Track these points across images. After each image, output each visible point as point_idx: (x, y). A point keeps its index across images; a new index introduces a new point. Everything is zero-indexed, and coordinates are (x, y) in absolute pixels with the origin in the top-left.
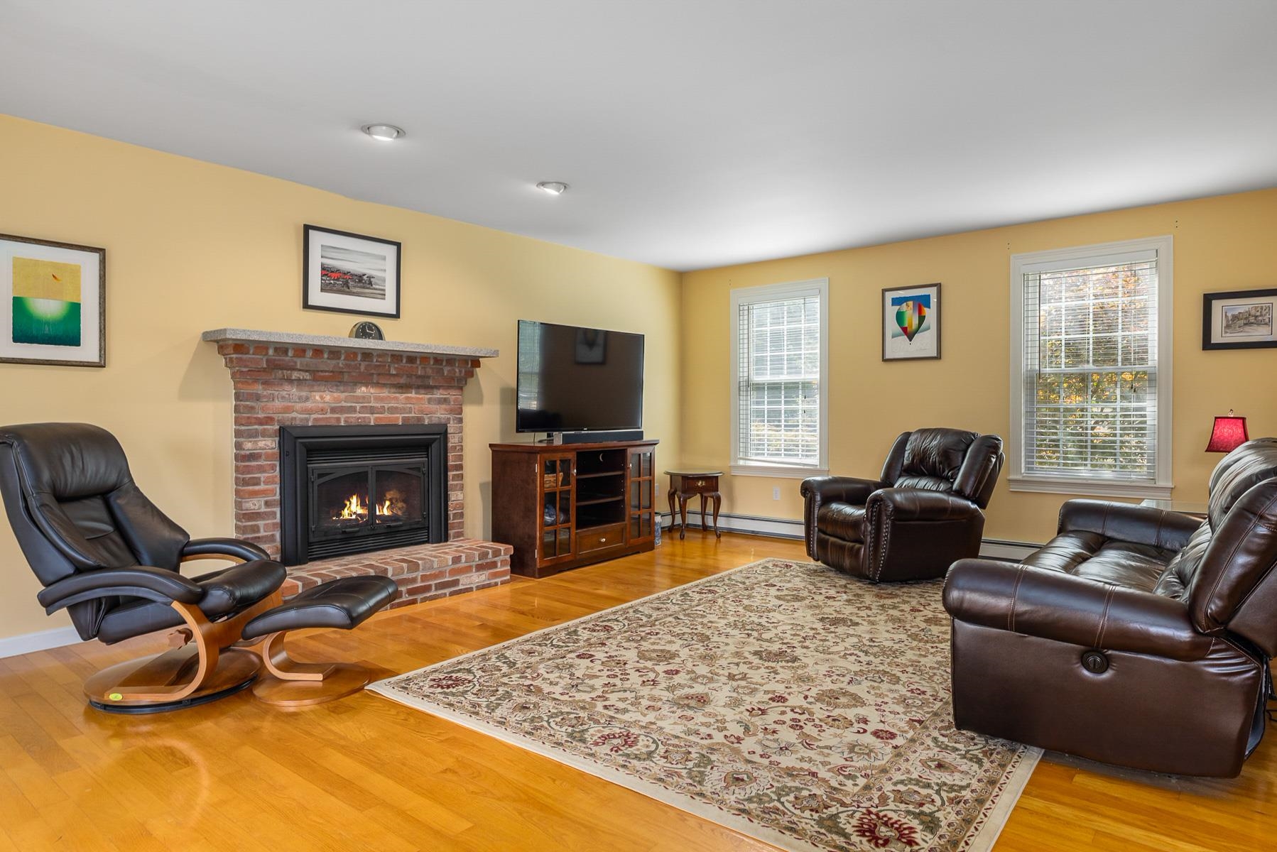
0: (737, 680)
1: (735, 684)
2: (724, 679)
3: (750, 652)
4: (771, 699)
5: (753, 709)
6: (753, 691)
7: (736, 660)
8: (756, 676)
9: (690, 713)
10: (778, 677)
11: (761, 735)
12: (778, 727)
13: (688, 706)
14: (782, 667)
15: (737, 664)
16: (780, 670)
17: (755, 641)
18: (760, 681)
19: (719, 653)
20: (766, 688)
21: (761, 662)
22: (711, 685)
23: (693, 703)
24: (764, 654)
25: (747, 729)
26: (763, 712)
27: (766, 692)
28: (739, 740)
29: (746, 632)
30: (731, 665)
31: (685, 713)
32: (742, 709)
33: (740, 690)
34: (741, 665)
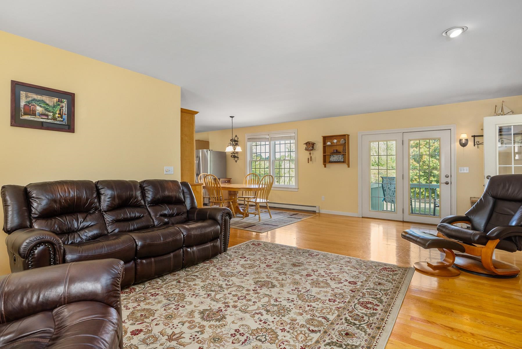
0: (283, 272)
1: (283, 271)
2: (288, 273)
3: (277, 287)
4: (272, 266)
5: (278, 263)
6: (277, 268)
7: (283, 282)
8: (276, 274)
9: (297, 261)
10: (267, 274)
11: (276, 257)
12: (271, 259)
13: (298, 263)
14: (263, 278)
15: (283, 280)
16: (265, 277)
17: (273, 295)
18: (274, 272)
19: (291, 286)
20: (272, 270)
21: (272, 281)
22: (292, 270)
23: (297, 264)
24: (270, 286)
25: (280, 258)
26: (275, 262)
27: (273, 268)
28: (282, 256)
29: (277, 303)
30: (285, 279)
31: (299, 261)
32: (281, 263)
33: (282, 269)
34: (281, 279)
